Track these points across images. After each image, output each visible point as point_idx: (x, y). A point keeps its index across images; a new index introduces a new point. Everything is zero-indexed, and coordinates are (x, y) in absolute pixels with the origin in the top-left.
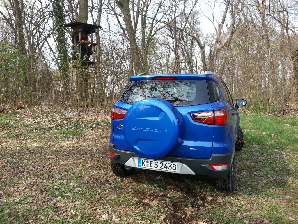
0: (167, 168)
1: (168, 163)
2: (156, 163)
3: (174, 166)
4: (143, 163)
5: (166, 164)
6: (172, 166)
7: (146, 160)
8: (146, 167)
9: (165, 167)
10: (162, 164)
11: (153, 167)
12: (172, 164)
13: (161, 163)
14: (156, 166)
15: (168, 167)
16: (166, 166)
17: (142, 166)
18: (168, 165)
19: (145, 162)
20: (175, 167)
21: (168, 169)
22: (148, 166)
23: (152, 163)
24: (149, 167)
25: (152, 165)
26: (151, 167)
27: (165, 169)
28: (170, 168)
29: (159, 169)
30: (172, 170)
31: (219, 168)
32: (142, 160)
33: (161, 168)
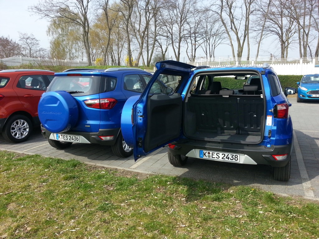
0: (228, 158)
1: (230, 154)
2: (218, 154)
3: (236, 156)
4: (204, 154)
5: (228, 155)
6: (234, 157)
7: (208, 152)
8: (207, 158)
9: (226, 158)
10: (224, 155)
11: (215, 158)
12: (234, 155)
13: (222, 154)
14: (218, 157)
15: (230, 158)
16: (228, 157)
17: (203, 157)
18: (230, 156)
19: (207, 153)
20: (237, 158)
21: (230, 160)
22: (209, 156)
23: (213, 154)
24: (211, 158)
25: (213, 156)
26: (212, 157)
27: (227, 160)
28: (232, 159)
29: (220, 159)
30: (234, 160)
31: (279, 158)
32: (203, 151)
33: (222, 158)
